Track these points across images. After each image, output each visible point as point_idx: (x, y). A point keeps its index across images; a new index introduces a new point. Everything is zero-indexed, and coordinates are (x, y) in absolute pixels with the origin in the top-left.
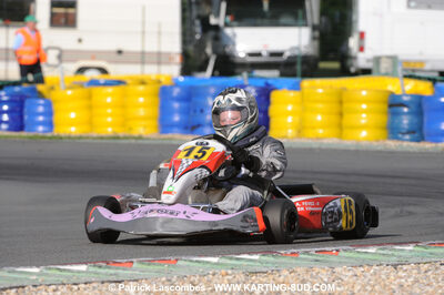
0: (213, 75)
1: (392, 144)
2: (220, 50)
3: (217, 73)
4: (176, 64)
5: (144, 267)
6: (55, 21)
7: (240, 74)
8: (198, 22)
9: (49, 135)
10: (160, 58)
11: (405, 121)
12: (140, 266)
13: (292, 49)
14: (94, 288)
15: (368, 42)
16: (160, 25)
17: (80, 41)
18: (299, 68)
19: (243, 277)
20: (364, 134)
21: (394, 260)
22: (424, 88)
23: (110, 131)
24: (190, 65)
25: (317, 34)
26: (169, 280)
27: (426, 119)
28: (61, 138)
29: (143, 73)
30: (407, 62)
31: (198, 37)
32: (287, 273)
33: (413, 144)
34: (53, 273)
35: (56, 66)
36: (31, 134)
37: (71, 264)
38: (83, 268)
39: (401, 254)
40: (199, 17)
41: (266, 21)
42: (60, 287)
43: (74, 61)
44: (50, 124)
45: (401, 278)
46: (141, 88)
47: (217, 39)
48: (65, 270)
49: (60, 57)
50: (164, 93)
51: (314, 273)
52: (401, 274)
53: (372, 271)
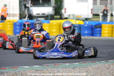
0: (27, 19)
2: (29, 13)
4: (18, 17)
5: (9, 69)
7: (34, 19)
10: (14, 15)
13: (48, 13)
15: (67, 11)
16: (13, 7)
18: (49, 18)
19: (34, 72)
21: (73, 67)
22: (81, 23)
24: (21, 17)
25: (54, 9)
26: (16, 73)
27: (82, 30)
29: (9, 19)
30: (77, 16)
31: (23, 10)
32: (46, 70)
40: (24, 5)
41: (41, 5)
45: (75, 71)
46: (9, 23)
47: (28, 10)
50: (15, 24)
51: (53, 70)
52: (75, 70)
53: (68, 70)
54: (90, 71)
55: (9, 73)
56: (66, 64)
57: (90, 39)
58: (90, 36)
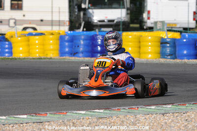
0: (83, 30)
1: (162, 60)
2: (86, 19)
3: (85, 29)
4: (67, 26)
5: (52, 116)
6: (13, 7)
7: (95, 30)
8: (76, 7)
9: (11, 57)
10: (60, 23)
11: (168, 50)
12: (50, 115)
13: (118, 18)
14: (30, 125)
15: (152, 15)
16: (59, 9)
17: (24, 16)
18: (121, 27)
19: (96, 120)
20: (150, 56)
21: (163, 112)
22: (177, 36)
23: (37, 56)
24: (73, 25)
25: (129, 12)
26: (63, 122)
27: (177, 49)
28: (16, 59)
29: (52, 30)
30: (169, 24)
31: (76, 13)
32: (115, 118)
33: (171, 60)
34: (12, 119)
35: (13, 27)
36: (2, 57)
37: (20, 115)
38: (25, 116)
39: (166, 109)
40: (76, 5)
41: (106, 6)
42: (15, 125)
43: (22, 25)
44: (11, 53)
45: (166, 119)
46: (51, 36)
47: (85, 14)
48: (17, 117)
49: (15, 23)
50: (61, 38)
51: (127, 118)
52: (166, 118)
53: (153, 117)
54: (192, 119)
55: (52, 123)
56: (149, 107)
57: (193, 64)
58: (191, 59)
